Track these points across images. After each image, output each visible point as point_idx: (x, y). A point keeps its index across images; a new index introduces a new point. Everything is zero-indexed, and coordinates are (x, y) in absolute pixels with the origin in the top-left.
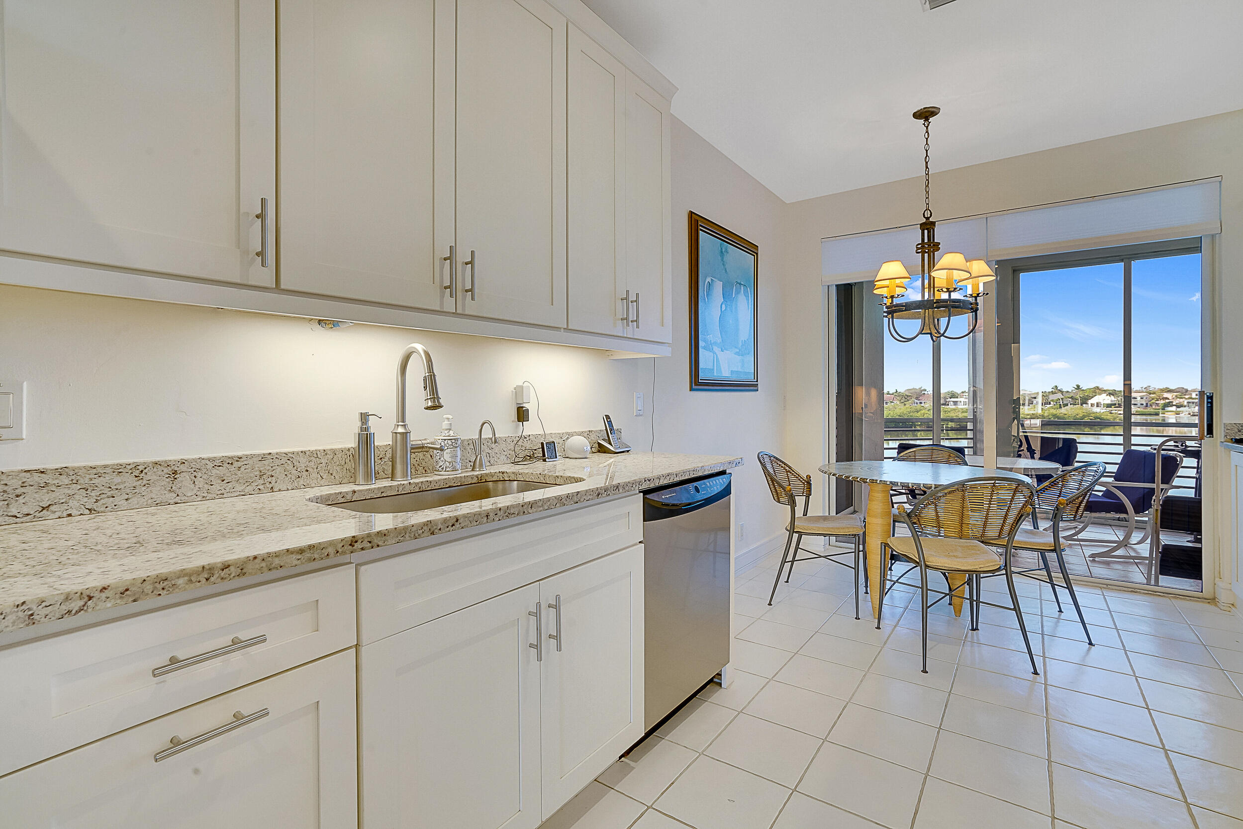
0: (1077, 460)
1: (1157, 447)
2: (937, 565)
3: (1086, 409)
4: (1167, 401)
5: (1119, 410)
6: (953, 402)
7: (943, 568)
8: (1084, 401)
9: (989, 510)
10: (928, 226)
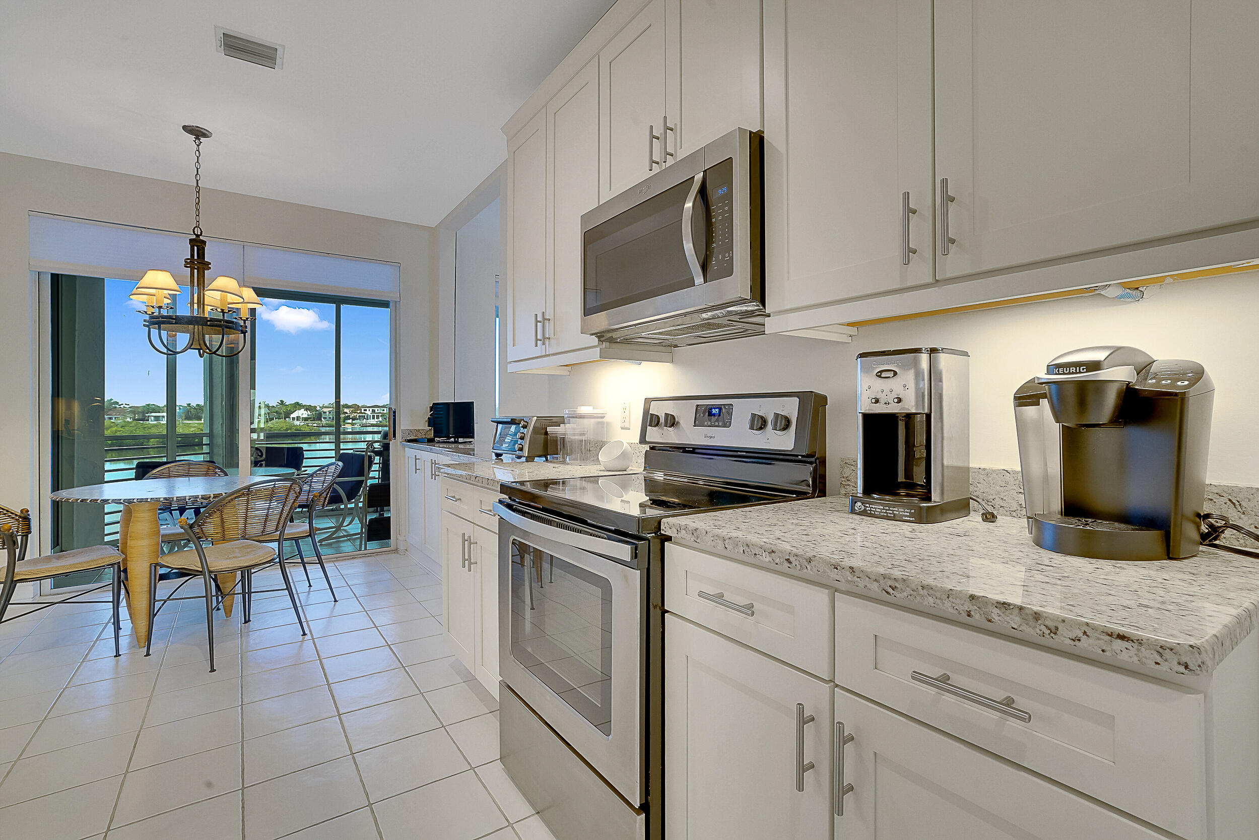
0: (303, 465)
1: (365, 450)
2: (221, 567)
3: (289, 423)
4: (346, 415)
5: (313, 423)
6: (155, 417)
7: (227, 570)
8: (287, 415)
9: (270, 508)
10: (198, 244)
